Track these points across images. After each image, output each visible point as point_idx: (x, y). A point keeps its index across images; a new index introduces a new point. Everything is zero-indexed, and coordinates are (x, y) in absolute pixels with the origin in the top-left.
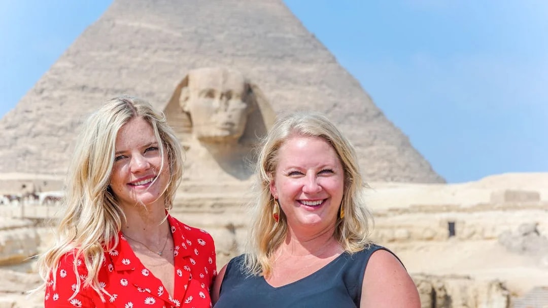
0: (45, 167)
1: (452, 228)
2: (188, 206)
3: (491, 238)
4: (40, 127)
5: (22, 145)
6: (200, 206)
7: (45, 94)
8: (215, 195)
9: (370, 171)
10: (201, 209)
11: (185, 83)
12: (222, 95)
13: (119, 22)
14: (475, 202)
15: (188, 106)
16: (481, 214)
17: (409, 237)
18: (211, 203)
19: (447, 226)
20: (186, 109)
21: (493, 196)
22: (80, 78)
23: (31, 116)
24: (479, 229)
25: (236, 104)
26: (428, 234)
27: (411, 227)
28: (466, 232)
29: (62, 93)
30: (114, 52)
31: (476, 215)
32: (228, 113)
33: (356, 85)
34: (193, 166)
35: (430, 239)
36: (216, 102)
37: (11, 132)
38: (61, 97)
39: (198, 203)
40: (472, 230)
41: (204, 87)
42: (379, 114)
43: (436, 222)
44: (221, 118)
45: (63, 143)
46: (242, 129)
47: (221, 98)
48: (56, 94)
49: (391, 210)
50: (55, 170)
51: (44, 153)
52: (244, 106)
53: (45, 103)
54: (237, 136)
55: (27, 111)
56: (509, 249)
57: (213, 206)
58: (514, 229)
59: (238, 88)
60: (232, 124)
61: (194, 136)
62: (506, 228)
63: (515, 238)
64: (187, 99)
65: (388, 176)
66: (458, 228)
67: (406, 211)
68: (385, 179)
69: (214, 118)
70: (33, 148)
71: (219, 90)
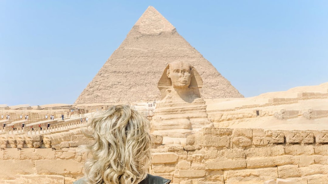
0: (104, 101)
1: (258, 113)
2: (173, 112)
3: (271, 115)
4: (101, 87)
5: (96, 93)
6: (177, 111)
7: (102, 75)
8: (182, 107)
9: (218, 95)
10: (177, 112)
11: (168, 67)
12: (182, 71)
13: (126, 48)
14: (264, 103)
15: (170, 76)
16: (268, 107)
17: (243, 117)
18: (180, 110)
19: (256, 112)
20: (169, 77)
21: (269, 101)
22: (113, 69)
23: (98, 83)
24: (267, 112)
25: (187, 74)
26: (250, 115)
27: (244, 113)
28: (263, 114)
29: (108, 74)
30: (125, 59)
31: (266, 107)
32: (184, 77)
33: (211, 65)
34: (173, 97)
35: (251, 117)
36: (180, 74)
37: (92, 89)
38: (107, 76)
39: (176, 110)
40: (265, 112)
41: (175, 68)
42: (219, 74)
43: (252, 111)
44: (182, 79)
45: (109, 92)
46: (189, 83)
47: (181, 72)
48: (106, 75)
49: (236, 108)
50: (108, 102)
51: (103, 96)
52: (189, 74)
53: (102, 78)
54: (188, 85)
55: (96, 82)
56: (278, 118)
57: (181, 111)
58: (279, 112)
59: (187, 68)
60: (186, 81)
61: (172, 86)
62: (276, 111)
63: (280, 115)
64: (169, 73)
65: (224, 96)
66: (260, 113)
67: (241, 108)
68: (223, 97)
69: (180, 79)
70: (99, 94)
71: (181, 69)
